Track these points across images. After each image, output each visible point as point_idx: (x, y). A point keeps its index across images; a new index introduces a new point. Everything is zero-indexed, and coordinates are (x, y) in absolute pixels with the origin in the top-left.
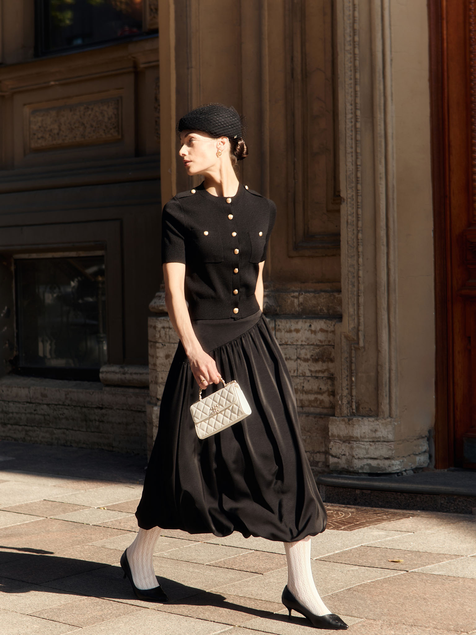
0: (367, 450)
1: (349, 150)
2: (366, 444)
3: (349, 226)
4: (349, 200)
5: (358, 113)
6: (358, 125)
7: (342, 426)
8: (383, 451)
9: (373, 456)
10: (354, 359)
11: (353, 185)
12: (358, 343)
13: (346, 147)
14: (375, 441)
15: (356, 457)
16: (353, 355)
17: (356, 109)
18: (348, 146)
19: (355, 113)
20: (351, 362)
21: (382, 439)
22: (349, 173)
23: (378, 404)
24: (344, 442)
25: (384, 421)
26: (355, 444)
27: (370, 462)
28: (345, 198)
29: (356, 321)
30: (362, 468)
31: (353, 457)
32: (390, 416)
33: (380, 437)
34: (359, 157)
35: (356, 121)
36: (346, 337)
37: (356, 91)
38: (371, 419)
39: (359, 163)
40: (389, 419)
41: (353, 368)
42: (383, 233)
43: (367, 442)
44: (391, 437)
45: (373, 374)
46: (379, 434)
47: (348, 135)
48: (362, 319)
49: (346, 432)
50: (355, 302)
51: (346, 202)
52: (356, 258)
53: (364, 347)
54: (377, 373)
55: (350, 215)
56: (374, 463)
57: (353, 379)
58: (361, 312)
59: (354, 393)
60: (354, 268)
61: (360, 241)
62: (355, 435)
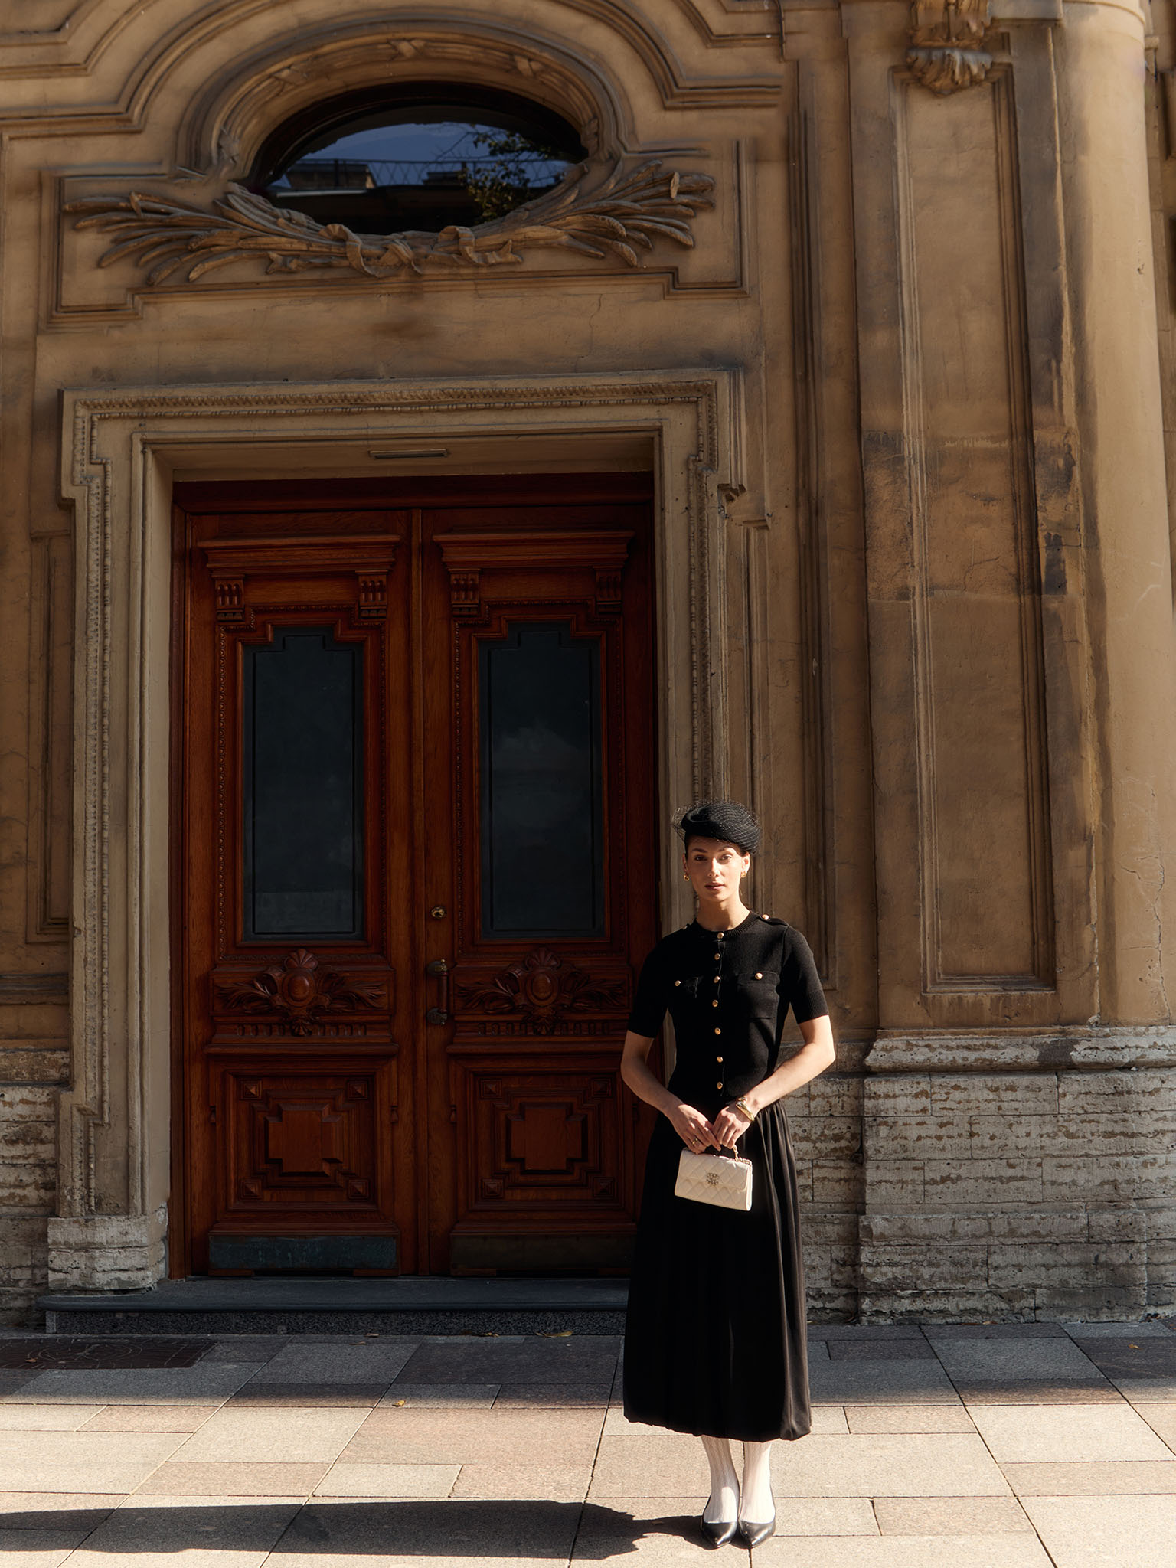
0: (115, 1259)
1: (90, 866)
2: (113, 1251)
3: (88, 966)
4: (89, 932)
5: (106, 818)
6: (106, 834)
7: (75, 1229)
8: (135, 1259)
9: (122, 1267)
10: (92, 1140)
11: (96, 912)
12: (102, 1118)
13: (85, 862)
14: (125, 1247)
15: (99, 1269)
16: (92, 1134)
17: (103, 813)
18: (89, 861)
19: (101, 818)
20: (88, 1144)
21: (134, 1245)
22: (89, 896)
23: (128, 1198)
24: (76, 1250)
25: (137, 1220)
26: (97, 1253)
27: (119, 1274)
28: (83, 929)
29: (97, 1089)
30: (109, 1284)
31: (94, 1269)
32: (143, 1212)
33: (131, 1242)
34: (106, 875)
35: (102, 829)
36: (81, 1111)
37: (102, 790)
38: (121, 1218)
39: (106, 884)
40: (143, 1217)
41: (92, 1151)
42: (135, 976)
43: (115, 1248)
44: (145, 1240)
45: (121, 1159)
46: (130, 1238)
47: (89, 846)
48: (107, 1088)
49: (81, 1237)
50: (97, 1064)
51: (83, 934)
52: (98, 1008)
53: (109, 1124)
54: (128, 1156)
55: (90, 951)
56: (124, 1276)
57: (92, 1166)
58: (106, 1077)
59: (93, 1185)
60: (95, 1021)
61: (105, 986)
62: (97, 1240)
